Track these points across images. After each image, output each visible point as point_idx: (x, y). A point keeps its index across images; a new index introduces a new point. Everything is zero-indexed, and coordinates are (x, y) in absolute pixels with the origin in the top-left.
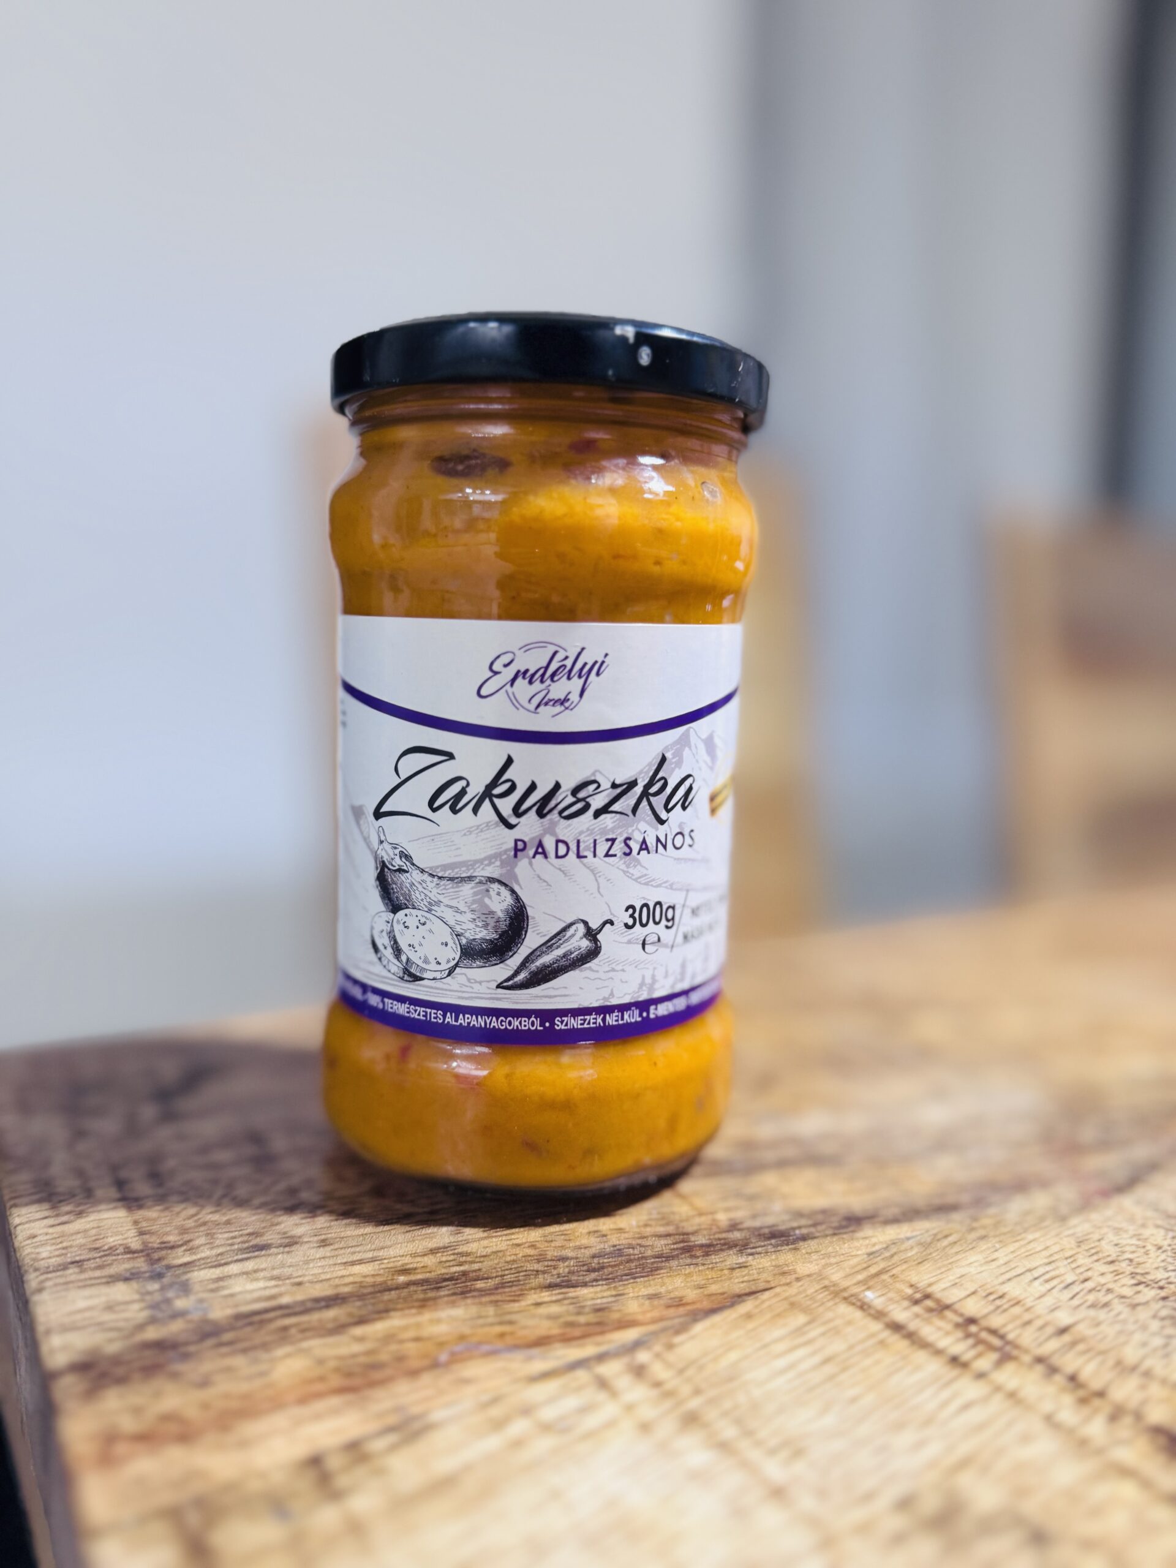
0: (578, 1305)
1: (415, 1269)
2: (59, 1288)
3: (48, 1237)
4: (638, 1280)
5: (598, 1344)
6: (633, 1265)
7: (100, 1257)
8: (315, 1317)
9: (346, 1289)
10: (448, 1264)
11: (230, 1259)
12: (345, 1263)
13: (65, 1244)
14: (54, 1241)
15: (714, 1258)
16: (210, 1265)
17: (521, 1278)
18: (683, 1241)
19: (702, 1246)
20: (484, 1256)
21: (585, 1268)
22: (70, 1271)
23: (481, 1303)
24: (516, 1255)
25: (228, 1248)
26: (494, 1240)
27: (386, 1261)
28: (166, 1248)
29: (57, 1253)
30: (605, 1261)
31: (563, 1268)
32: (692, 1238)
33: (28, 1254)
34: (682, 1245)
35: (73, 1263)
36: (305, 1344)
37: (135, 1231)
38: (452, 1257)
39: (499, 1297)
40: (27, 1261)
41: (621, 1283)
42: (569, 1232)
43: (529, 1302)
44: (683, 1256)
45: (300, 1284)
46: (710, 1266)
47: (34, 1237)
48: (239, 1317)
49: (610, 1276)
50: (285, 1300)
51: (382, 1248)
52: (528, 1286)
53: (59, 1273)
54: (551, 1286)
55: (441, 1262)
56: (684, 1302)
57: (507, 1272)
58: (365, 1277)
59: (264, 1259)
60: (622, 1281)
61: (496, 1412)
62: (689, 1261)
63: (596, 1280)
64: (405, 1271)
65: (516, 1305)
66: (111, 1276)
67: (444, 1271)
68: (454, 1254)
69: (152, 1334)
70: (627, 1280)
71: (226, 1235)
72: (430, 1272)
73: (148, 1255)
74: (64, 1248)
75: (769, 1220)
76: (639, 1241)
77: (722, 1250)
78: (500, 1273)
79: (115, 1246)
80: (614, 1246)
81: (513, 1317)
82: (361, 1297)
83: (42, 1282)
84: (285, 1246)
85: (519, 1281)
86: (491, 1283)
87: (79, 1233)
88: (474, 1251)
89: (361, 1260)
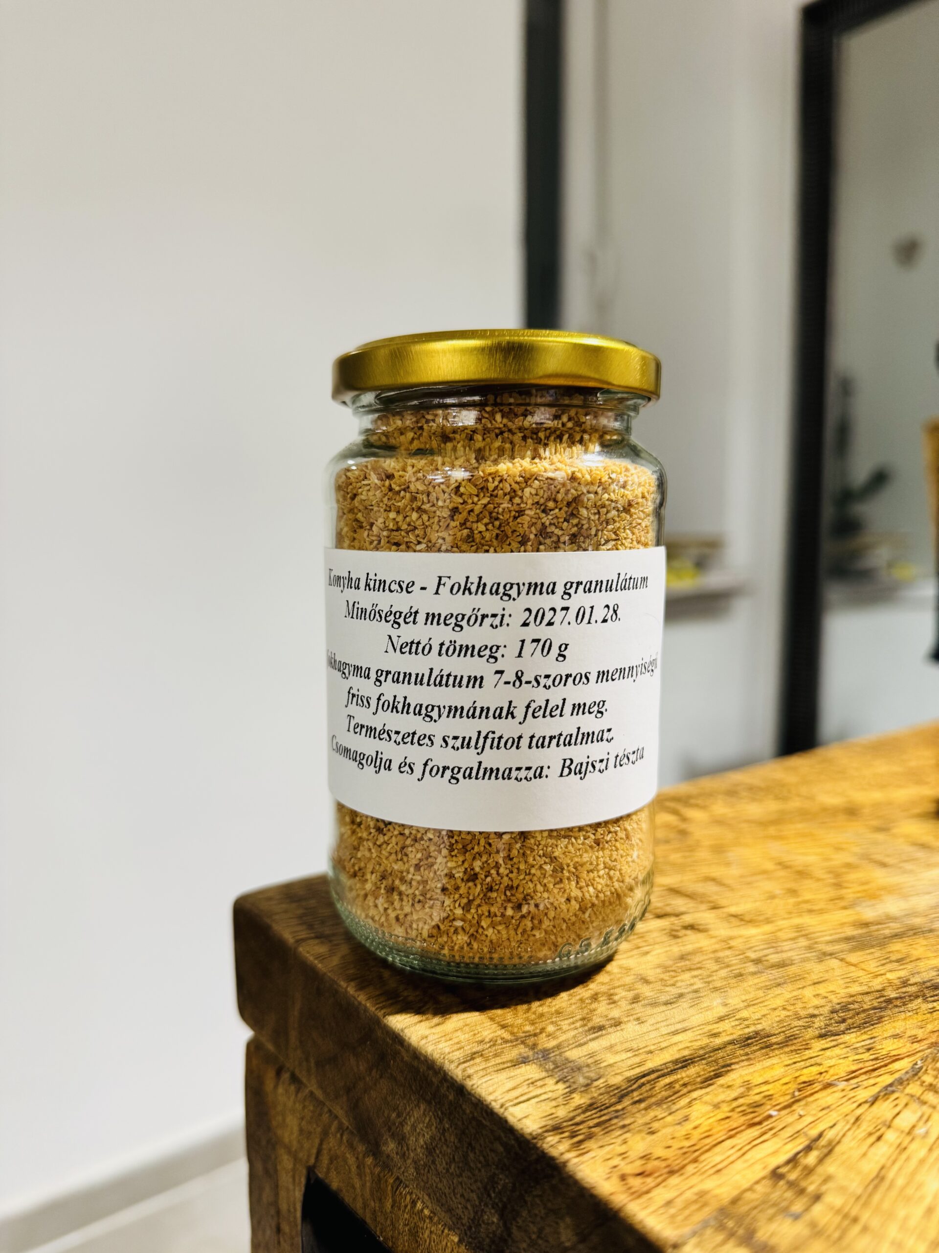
0: (852, 1047)
1: (720, 1033)
2: (481, 1073)
3: (436, 1036)
4: (875, 1026)
5: (892, 1073)
6: (863, 1015)
7: (490, 1047)
8: (684, 1075)
9: (686, 1053)
10: (738, 1028)
11: (585, 1039)
12: (669, 1034)
13: (456, 1040)
14: (443, 1039)
15: (913, 1005)
16: (574, 1045)
17: (797, 1032)
18: (881, 997)
19: (896, 998)
20: (759, 1019)
21: (833, 1021)
22: (478, 1060)
23: (786, 1053)
24: (779, 1016)
25: (576, 1032)
26: (756, 1007)
27: (695, 1029)
28: (530, 1035)
29: (456, 1047)
30: (842, 1014)
31: (819, 1023)
32: (886, 994)
33: (433, 1050)
34: (882, 999)
35: (475, 1053)
36: (695, 1095)
37: (496, 1025)
38: (737, 1023)
39: (793, 1048)
40: (436, 1056)
41: (866, 1029)
42: (800, 997)
43: (819, 1049)
44: (890, 1006)
45: (651, 1052)
46: (914, 1012)
47: (426, 1037)
48: (629, 1080)
49: (855, 1025)
50: (650, 1065)
51: (684, 1020)
52: (807, 1037)
53: (472, 1062)
54: (822, 1036)
55: (733, 1027)
56: (919, 1039)
57: (784, 1029)
58: (691, 1042)
59: (609, 1036)
60: (865, 1028)
61: (865, 1127)
62: (897, 1010)
63: (847, 1029)
64: (716, 1035)
65: (811, 1051)
66: (511, 1061)
67: (741, 1033)
68: (737, 1020)
69: (579, 1100)
70: (867, 1027)
71: (566, 1022)
72: (732, 1034)
73: (523, 1042)
74: (458, 1043)
75: (926, 976)
76: (852, 999)
77: (911, 1000)
78: (780, 1030)
79: (493, 1038)
80: (839, 1004)
81: (818, 1060)
82: (702, 1058)
83: (464, 1070)
84: (616, 1026)
85: (797, 1034)
86: (780, 1038)
87: (457, 1031)
88: (748, 1016)
89: (677, 1031)
